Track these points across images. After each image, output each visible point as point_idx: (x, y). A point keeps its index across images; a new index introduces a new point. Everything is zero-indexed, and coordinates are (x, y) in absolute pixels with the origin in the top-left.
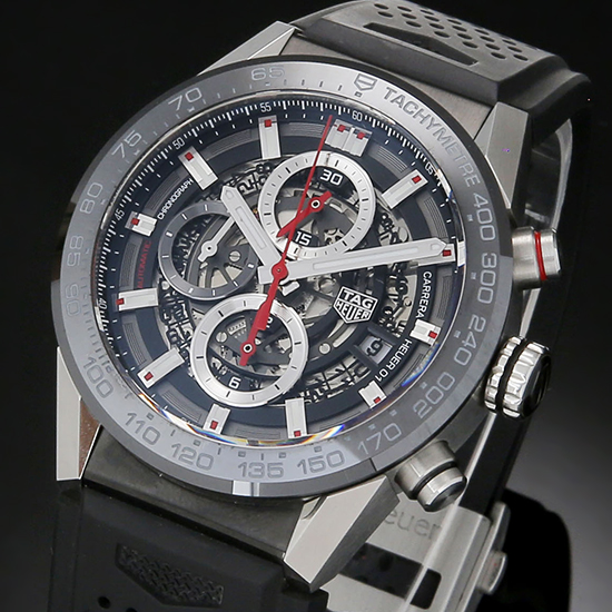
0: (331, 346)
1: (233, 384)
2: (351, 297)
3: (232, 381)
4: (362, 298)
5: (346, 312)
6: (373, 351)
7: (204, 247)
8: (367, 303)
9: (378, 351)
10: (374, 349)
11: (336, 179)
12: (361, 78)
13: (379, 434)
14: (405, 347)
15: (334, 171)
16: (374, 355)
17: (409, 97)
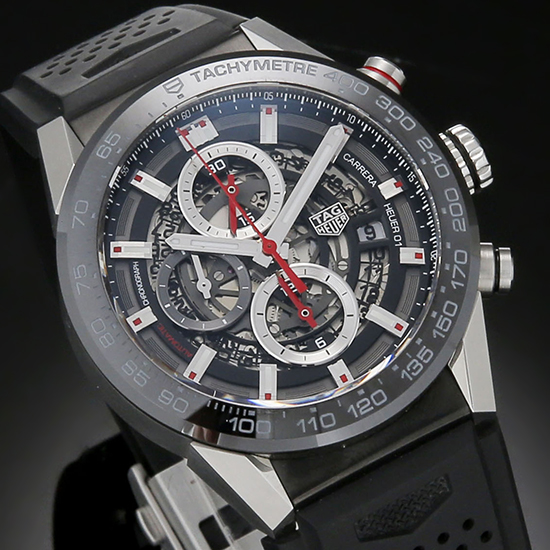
0: (344, 260)
1: (321, 345)
2: (321, 218)
3: (318, 344)
4: (329, 211)
5: (330, 230)
6: (372, 235)
7: (200, 287)
8: (335, 211)
9: (373, 232)
10: (370, 233)
11: (220, 165)
12: (167, 87)
13: (456, 267)
14: (389, 210)
15: (212, 162)
16: (375, 236)
17: (211, 66)
